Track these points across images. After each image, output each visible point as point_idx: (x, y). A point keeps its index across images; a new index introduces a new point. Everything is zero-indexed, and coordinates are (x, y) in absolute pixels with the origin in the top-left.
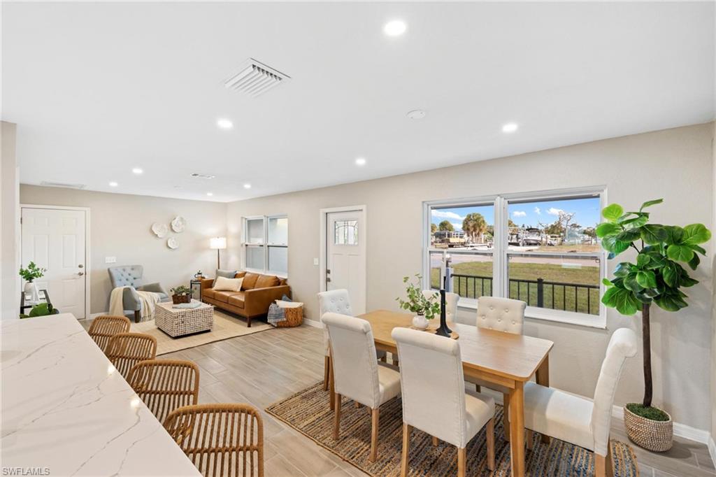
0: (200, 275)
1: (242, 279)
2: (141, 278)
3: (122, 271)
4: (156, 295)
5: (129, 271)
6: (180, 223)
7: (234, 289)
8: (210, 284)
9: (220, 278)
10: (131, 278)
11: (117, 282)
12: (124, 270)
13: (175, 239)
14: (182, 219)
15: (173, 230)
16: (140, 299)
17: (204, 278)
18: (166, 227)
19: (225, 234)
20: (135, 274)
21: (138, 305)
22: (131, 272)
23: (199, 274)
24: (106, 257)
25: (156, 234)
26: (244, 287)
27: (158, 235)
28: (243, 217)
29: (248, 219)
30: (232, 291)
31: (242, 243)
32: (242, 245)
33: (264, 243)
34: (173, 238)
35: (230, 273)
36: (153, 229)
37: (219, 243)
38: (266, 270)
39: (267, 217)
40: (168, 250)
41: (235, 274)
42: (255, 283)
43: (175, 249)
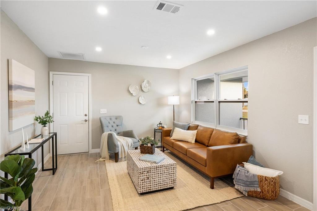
0: (160, 125)
1: (195, 132)
2: (121, 125)
3: (109, 120)
4: (130, 140)
5: (114, 120)
6: (147, 85)
7: (189, 140)
8: (168, 133)
9: (177, 129)
10: (115, 125)
11: (105, 128)
12: (111, 119)
13: (144, 97)
14: (148, 82)
15: (142, 90)
16: (119, 143)
17: (163, 127)
18: (138, 87)
19: (178, 93)
20: (117, 122)
21: (117, 148)
22: (116, 121)
23: (160, 124)
24: (101, 110)
25: (132, 93)
26: (198, 139)
27: (133, 94)
28: (192, 79)
29: (198, 79)
30: (188, 142)
31: (192, 100)
32: (192, 102)
33: (215, 99)
34: (142, 96)
35: (184, 125)
36: (129, 89)
37: (174, 100)
38: (217, 124)
39: (218, 75)
40: (139, 105)
41: (188, 126)
42: (210, 137)
43: (144, 105)
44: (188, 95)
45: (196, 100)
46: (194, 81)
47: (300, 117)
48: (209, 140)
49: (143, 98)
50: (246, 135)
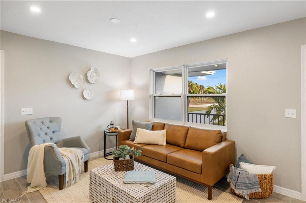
0: (112, 126)
1: (164, 131)
2: (59, 131)
3: (40, 125)
4: (78, 152)
5: (47, 123)
6: (94, 74)
7: (160, 143)
8: (128, 136)
9: (139, 130)
10: (50, 132)
11: (36, 138)
12: (42, 123)
13: (90, 90)
14: (96, 71)
15: (88, 81)
16: (65, 159)
17: (116, 128)
18: (82, 77)
20: (53, 126)
21: (63, 168)
22: (51, 125)
23: (111, 124)
24: (22, 109)
25: (73, 84)
26: (170, 140)
27: (75, 86)
28: (151, 70)
29: (157, 71)
30: (157, 145)
31: (150, 94)
32: (150, 96)
33: (183, 94)
34: (87, 89)
35: (148, 125)
36: (70, 79)
37: (130, 95)
38: (185, 121)
39: (186, 67)
40: (83, 101)
41: (152, 126)
42: (186, 137)
43: (89, 100)
44: (146, 88)
45: (155, 95)
46: (152, 72)
47: (287, 111)
48: (185, 140)
49: (88, 91)
50: (226, 131)
